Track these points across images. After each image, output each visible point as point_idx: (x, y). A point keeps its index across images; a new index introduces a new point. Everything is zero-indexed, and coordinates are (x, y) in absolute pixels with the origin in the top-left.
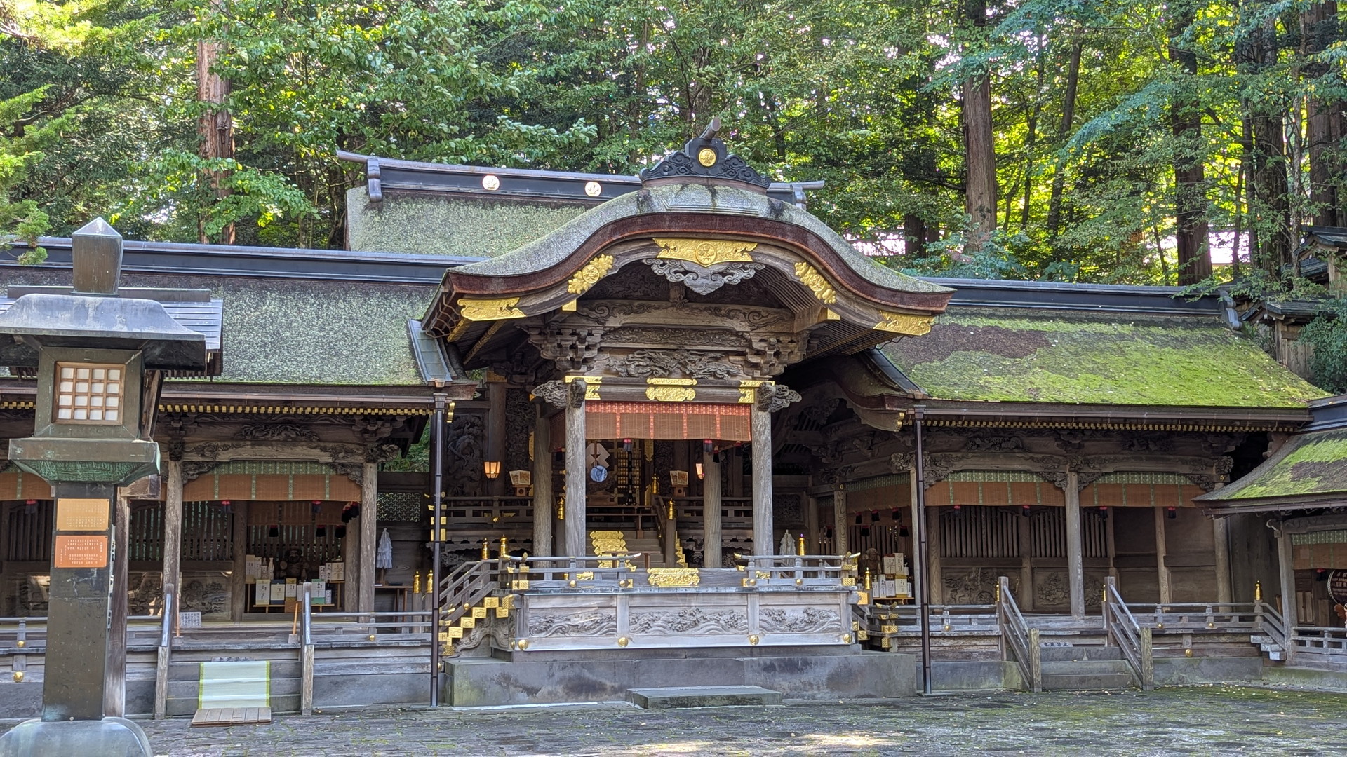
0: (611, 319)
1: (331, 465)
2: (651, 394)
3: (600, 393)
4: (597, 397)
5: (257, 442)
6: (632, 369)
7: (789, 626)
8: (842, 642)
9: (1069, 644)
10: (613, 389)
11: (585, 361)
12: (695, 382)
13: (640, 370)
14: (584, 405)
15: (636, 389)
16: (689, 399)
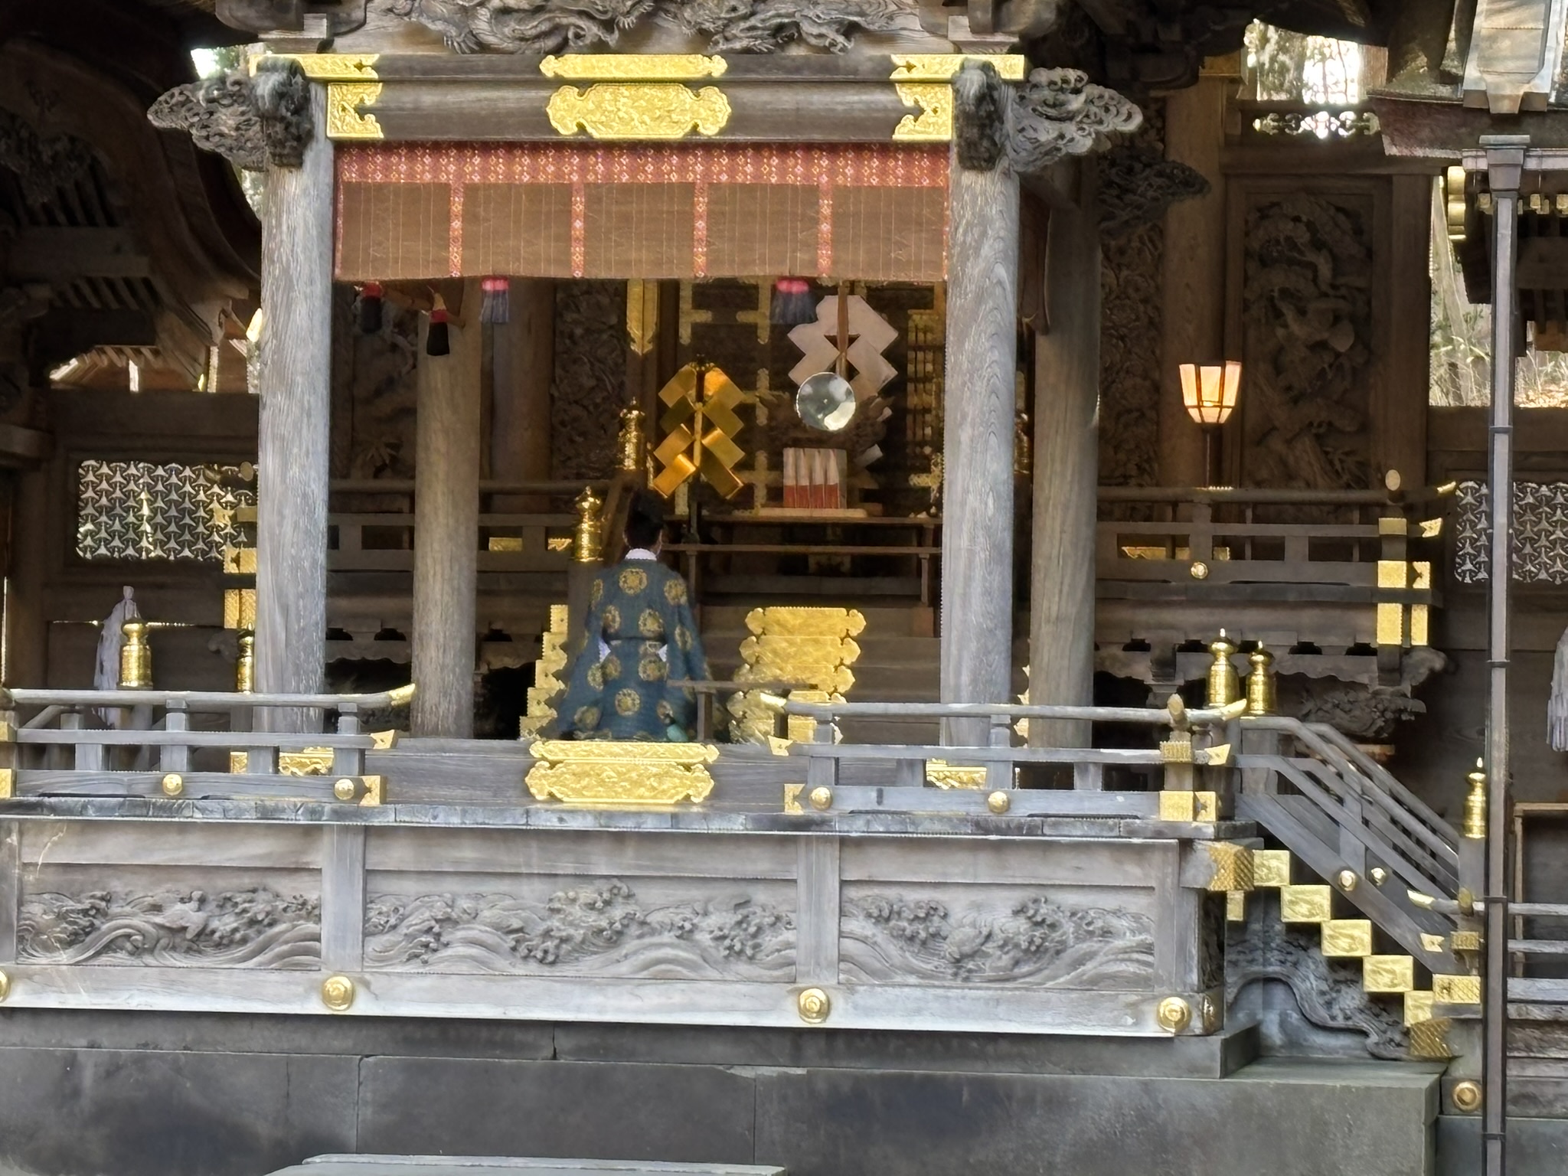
2: (565, 114)
3: (381, 114)
4: (372, 130)
6: (482, 24)
7: (958, 962)
8: (1151, 1030)
10: (429, 98)
12: (718, 66)
13: (511, 27)
14: (318, 155)
15: (510, 98)
16: (710, 130)
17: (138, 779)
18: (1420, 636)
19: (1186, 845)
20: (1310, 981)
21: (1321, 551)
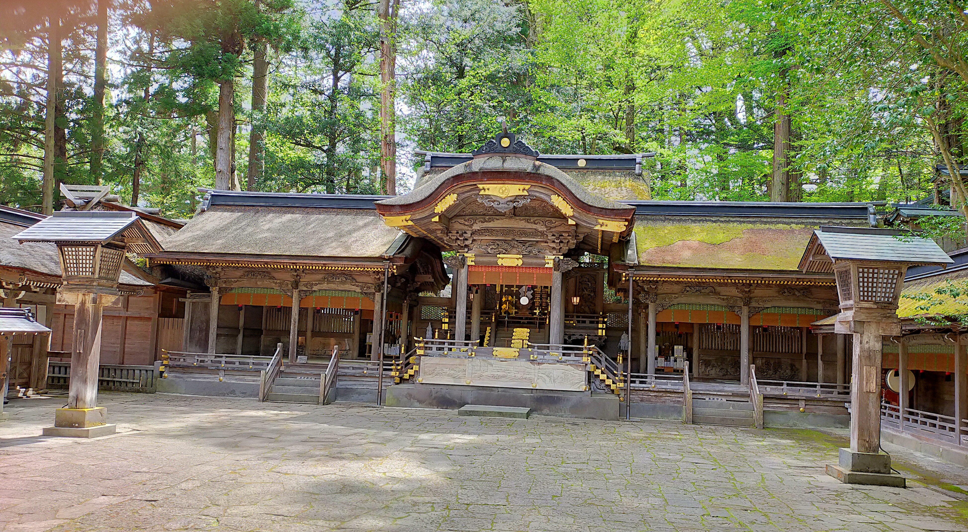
0: (475, 225)
1: (361, 293)
2: (500, 262)
3: (475, 262)
4: (473, 264)
5: (329, 282)
6: (489, 250)
8: (583, 390)
9: (724, 400)
10: (481, 259)
11: (466, 246)
12: (521, 256)
13: (493, 250)
14: (466, 267)
15: (492, 259)
16: (519, 265)
17: (441, 352)
18: (604, 334)
19: (586, 365)
20: (598, 383)
21: (591, 322)
